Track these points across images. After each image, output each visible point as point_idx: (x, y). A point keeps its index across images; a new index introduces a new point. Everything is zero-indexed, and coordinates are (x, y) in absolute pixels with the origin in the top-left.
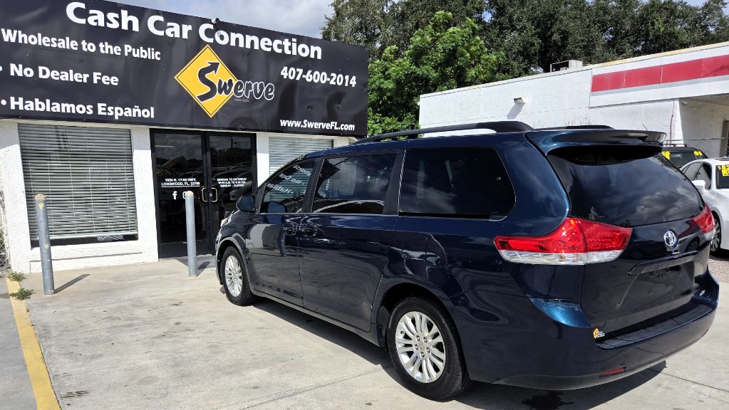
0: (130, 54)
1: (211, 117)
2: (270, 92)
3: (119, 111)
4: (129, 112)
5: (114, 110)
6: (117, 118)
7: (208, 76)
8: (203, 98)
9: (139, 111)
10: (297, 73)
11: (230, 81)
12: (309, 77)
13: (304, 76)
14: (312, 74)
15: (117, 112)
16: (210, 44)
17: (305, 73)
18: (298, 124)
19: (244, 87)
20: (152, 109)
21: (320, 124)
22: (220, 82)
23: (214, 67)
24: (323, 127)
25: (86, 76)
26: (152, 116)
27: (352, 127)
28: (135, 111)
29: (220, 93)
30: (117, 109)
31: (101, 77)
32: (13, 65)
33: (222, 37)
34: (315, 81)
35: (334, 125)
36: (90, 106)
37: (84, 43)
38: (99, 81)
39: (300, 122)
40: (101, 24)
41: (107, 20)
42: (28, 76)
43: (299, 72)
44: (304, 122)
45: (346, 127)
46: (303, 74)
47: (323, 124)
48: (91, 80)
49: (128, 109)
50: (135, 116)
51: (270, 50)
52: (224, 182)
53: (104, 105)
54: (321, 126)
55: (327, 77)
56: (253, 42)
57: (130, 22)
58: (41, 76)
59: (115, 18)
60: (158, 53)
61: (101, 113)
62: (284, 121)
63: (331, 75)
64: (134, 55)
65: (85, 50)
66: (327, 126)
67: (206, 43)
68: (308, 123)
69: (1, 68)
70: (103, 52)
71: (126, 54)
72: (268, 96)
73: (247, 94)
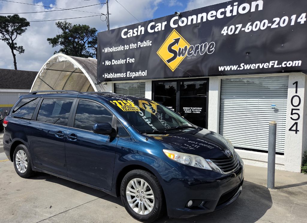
1: (173, 71)
2: (212, 48)
3: (134, 74)
4: (137, 74)
5: (132, 74)
6: (133, 78)
7: (173, 48)
8: (169, 61)
9: (141, 73)
10: (236, 28)
11: (186, 48)
12: (248, 28)
13: (243, 29)
14: (252, 25)
16: (176, 28)
17: (244, 26)
18: (235, 68)
19: (194, 49)
20: (146, 71)
21: (257, 65)
22: (180, 49)
23: (177, 41)
24: (261, 67)
25: (125, 60)
26: (146, 75)
27: (298, 63)
28: (139, 73)
29: (179, 56)
30: (133, 73)
31: (129, 59)
32: (106, 61)
33: (183, 22)
34: (254, 30)
35: (274, 63)
36: (125, 74)
37: (125, 46)
38: (129, 62)
39: (237, 66)
40: (131, 36)
41: (133, 33)
42: (109, 64)
43: (238, 27)
44: (241, 65)
45: (290, 64)
46: (242, 27)
47: (260, 64)
48: (126, 61)
49: (137, 73)
50: (139, 75)
51: (214, 18)
52: (187, 110)
53: (129, 72)
54: (259, 66)
55: (269, 23)
56: (202, 17)
57: (141, 31)
58: (113, 64)
59: (136, 31)
60: (151, 42)
61: (128, 76)
62: (222, 67)
63: (274, 19)
64: (141, 46)
65: (125, 49)
66: (265, 65)
67: (173, 28)
68: (245, 65)
69: (103, 63)
70: (131, 48)
71: (138, 47)
72: (209, 51)
73: (195, 53)
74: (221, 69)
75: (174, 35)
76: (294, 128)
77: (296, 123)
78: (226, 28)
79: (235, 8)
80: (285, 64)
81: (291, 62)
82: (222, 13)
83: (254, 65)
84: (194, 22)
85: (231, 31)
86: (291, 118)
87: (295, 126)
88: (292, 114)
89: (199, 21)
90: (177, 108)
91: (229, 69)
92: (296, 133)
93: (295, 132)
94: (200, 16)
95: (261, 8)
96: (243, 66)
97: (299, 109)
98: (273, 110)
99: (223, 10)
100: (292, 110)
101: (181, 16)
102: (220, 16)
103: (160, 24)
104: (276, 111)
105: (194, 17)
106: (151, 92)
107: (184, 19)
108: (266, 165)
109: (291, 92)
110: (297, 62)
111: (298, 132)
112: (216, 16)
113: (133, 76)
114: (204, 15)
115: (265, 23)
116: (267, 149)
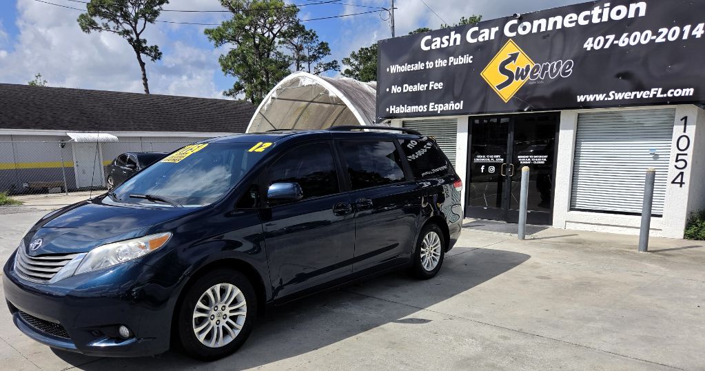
0: (452, 63)
1: (506, 102)
2: (568, 69)
4: (447, 107)
5: (438, 107)
6: (439, 112)
7: (507, 67)
8: (500, 87)
9: (453, 105)
10: (606, 41)
11: (528, 67)
12: (623, 41)
13: (616, 42)
14: (629, 37)
15: (440, 108)
16: (513, 38)
17: (617, 38)
18: (600, 97)
19: (541, 69)
20: (462, 102)
21: (634, 93)
22: (518, 69)
23: (514, 57)
24: (639, 96)
25: (426, 85)
26: (461, 108)
28: (450, 105)
29: (517, 79)
30: (440, 105)
31: (434, 84)
32: (393, 87)
33: (524, 28)
34: (632, 43)
35: (657, 91)
36: (426, 106)
37: (427, 63)
38: (432, 87)
39: (605, 95)
40: (438, 47)
41: (442, 43)
42: (399, 92)
43: (608, 39)
44: (611, 94)
45: (678, 93)
46: (615, 39)
47: (638, 92)
48: (428, 87)
49: (447, 104)
50: (450, 109)
51: (573, 25)
52: (523, 160)
53: (433, 104)
54: (636, 95)
55: (652, 35)
56: (555, 23)
57: (455, 39)
58: (404, 91)
59: (447, 39)
60: (471, 57)
61: (430, 110)
62: (582, 96)
63: (660, 30)
64: (455, 63)
65: (427, 67)
66: (644, 94)
67: (509, 38)
68: (616, 94)
69: (388, 90)
70: (436, 66)
71: (450, 64)
72: (564, 74)
73: (542, 76)
74: (580, 99)
75: (510, 48)
76: (678, 180)
77: (682, 174)
78: (591, 40)
79: (606, 11)
80: (672, 93)
81: (679, 90)
82: (586, 18)
83: (630, 93)
84: (543, 29)
85: (598, 45)
86: (676, 166)
87: (680, 176)
88: (677, 161)
89: (550, 28)
90: (508, 157)
91: (592, 100)
92: (681, 186)
93: (679, 185)
94: (552, 20)
95: (642, 13)
96: (614, 94)
97: (686, 154)
98: (651, 156)
99: (587, 13)
100: (678, 155)
101: (521, 20)
102: (582, 22)
103: (487, 31)
104: (656, 157)
105: (543, 21)
106: (467, 134)
107: (527, 24)
108: (638, 232)
109: (678, 130)
110: (688, 90)
111: (683, 185)
112: (577, 21)
113: (440, 109)
114: (559, 19)
115: (647, 35)
116: (639, 211)
